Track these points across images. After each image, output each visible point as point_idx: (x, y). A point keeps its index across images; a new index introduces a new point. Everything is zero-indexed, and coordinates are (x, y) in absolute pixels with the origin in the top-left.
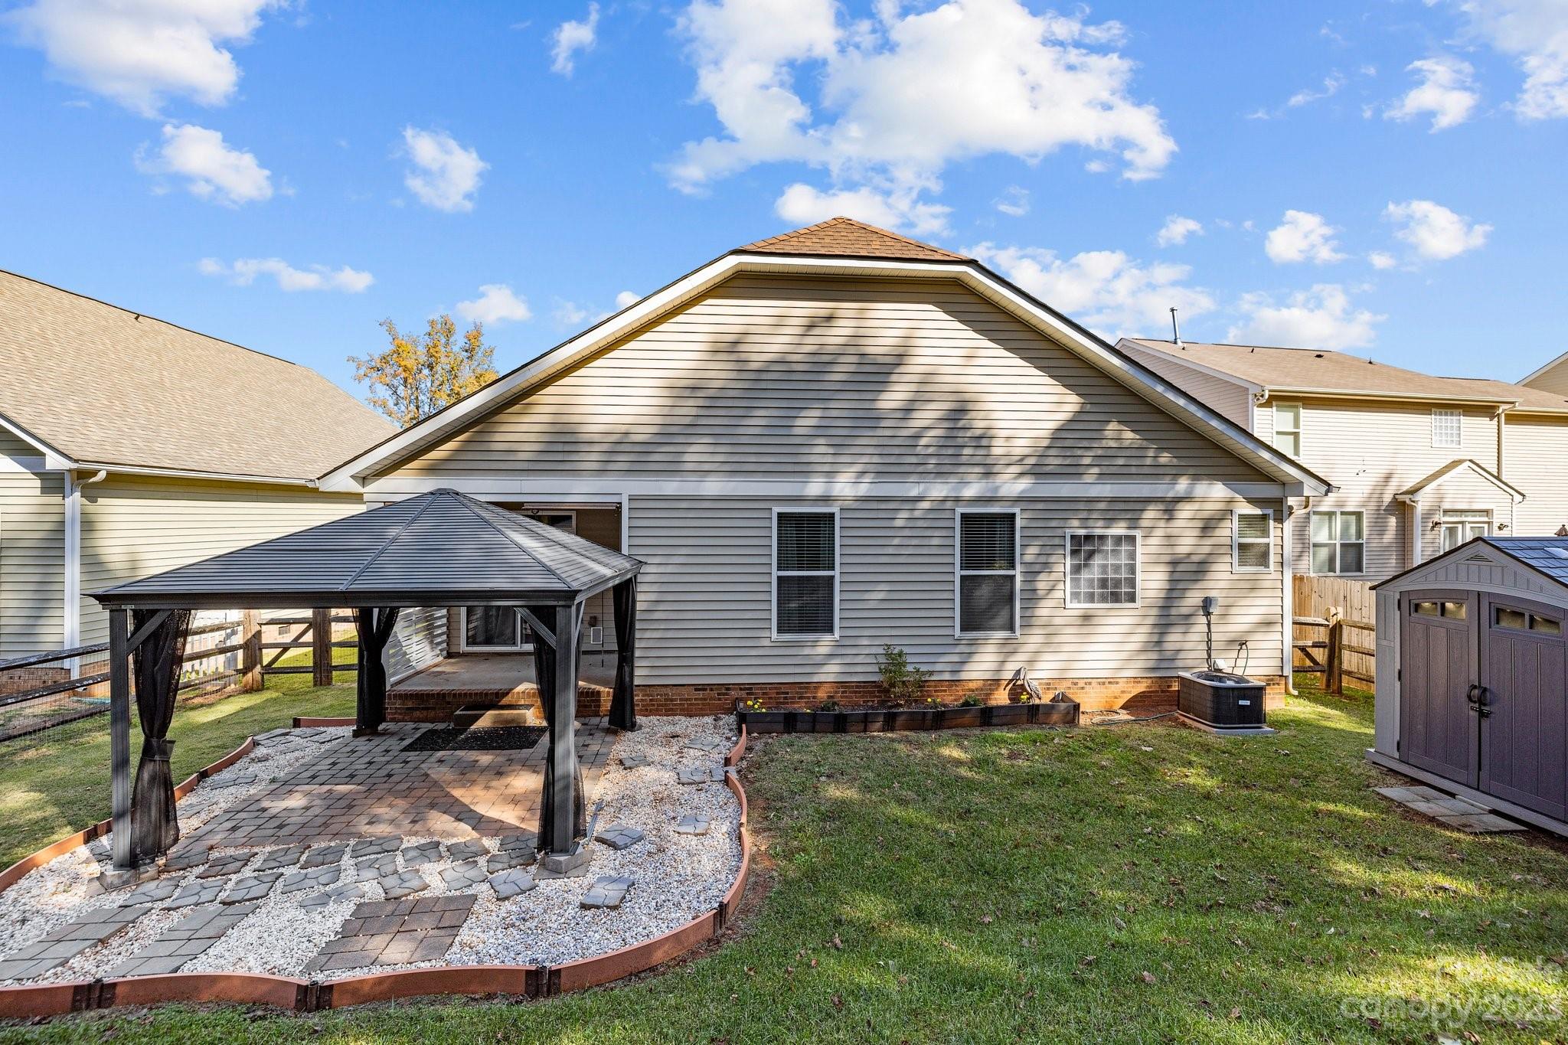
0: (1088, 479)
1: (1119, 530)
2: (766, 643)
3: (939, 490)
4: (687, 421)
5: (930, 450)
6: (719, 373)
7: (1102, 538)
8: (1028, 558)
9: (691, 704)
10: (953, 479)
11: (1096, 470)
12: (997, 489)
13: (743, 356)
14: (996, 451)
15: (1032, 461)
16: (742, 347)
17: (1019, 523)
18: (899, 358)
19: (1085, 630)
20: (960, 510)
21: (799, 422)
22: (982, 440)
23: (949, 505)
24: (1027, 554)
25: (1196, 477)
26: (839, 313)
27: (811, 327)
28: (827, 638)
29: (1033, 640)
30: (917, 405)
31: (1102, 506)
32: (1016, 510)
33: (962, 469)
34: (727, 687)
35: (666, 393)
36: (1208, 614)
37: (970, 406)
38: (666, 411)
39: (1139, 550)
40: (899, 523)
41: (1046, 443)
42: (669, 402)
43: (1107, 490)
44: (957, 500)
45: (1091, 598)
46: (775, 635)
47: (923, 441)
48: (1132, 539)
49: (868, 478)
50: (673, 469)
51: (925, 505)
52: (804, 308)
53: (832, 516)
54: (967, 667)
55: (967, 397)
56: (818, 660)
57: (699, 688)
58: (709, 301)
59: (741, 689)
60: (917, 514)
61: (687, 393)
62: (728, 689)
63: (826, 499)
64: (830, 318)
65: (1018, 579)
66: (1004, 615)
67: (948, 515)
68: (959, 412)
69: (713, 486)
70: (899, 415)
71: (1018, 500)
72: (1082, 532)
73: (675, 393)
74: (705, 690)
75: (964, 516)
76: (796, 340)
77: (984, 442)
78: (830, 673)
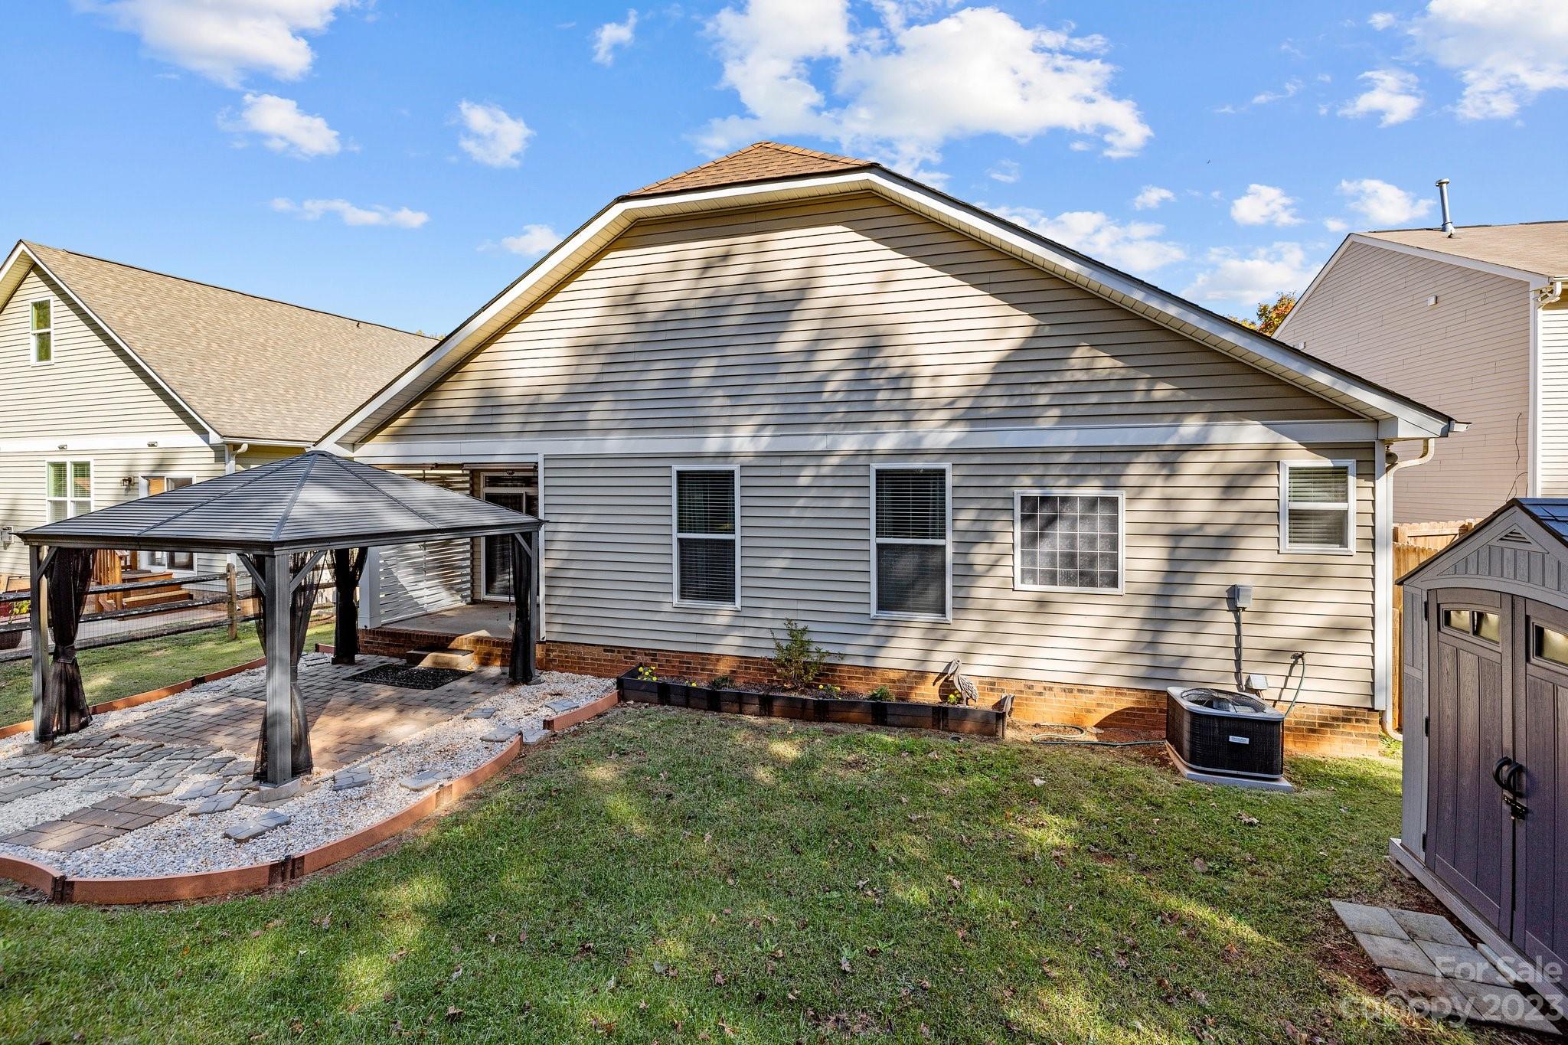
0: (1043, 424)
1: (1090, 490)
2: (667, 607)
3: (849, 443)
4: (591, 379)
5: (839, 397)
6: (619, 328)
7: (1065, 500)
8: (960, 525)
9: (600, 665)
10: (865, 429)
11: (1056, 412)
12: (920, 439)
13: (641, 308)
14: (918, 393)
15: (967, 403)
16: (639, 299)
17: (949, 481)
18: (802, 292)
19: (1041, 619)
20: (875, 466)
21: (695, 373)
22: (902, 381)
23: (861, 460)
24: (959, 519)
25: (1214, 416)
26: (736, 250)
27: (706, 268)
28: (727, 607)
29: (970, 627)
30: (822, 345)
31: (1066, 458)
32: (946, 465)
33: (877, 417)
34: (634, 651)
35: (572, 352)
36: (1236, 611)
37: (885, 341)
38: (572, 370)
39: (1123, 517)
40: (802, 482)
41: (985, 380)
42: (575, 361)
43: (1071, 437)
44: (870, 454)
45: (1052, 578)
46: (675, 599)
47: (830, 387)
48: (1113, 503)
49: (768, 432)
50: (579, 429)
51: (834, 461)
52: (698, 250)
53: (731, 474)
54: (884, 653)
55: (881, 330)
56: (719, 630)
57: (609, 649)
58: (612, 254)
59: (646, 654)
60: (825, 471)
61: (590, 351)
62: (633, 653)
63: (725, 456)
64: (726, 256)
65: (949, 551)
66: (932, 594)
67: (862, 471)
68: (872, 347)
69: (614, 444)
70: (801, 357)
71: (947, 452)
72: (1036, 493)
73: (581, 351)
74: (613, 651)
75: (880, 474)
76: (691, 284)
77: (903, 384)
78: (730, 646)
